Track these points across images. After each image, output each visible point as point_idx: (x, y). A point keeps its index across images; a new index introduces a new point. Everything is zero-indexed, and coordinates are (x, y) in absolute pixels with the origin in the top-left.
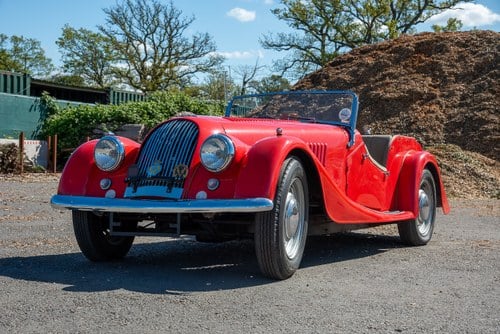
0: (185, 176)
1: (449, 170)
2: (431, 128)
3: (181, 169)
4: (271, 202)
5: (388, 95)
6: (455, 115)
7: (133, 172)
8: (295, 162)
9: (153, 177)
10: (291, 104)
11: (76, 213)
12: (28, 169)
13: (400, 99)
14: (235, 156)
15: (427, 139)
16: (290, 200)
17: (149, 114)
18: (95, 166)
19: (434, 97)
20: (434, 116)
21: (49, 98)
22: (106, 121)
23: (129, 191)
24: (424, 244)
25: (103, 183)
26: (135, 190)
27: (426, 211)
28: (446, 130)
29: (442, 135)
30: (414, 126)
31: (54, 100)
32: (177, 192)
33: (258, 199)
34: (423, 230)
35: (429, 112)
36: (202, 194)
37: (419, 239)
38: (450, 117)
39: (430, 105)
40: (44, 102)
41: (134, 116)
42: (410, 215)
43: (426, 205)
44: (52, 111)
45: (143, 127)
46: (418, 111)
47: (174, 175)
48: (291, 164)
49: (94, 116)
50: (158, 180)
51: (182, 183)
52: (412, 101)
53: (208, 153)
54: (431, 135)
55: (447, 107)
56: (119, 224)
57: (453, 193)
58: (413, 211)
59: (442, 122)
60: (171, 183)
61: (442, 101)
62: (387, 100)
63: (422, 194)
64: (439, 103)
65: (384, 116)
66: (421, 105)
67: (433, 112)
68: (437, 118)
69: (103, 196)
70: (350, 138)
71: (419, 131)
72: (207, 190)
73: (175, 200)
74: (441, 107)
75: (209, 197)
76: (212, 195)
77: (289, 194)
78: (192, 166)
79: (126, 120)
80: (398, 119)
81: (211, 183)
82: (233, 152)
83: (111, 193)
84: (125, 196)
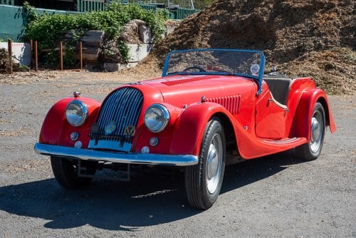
0: (133, 135)
1: (341, 71)
2: (329, 32)
3: (130, 129)
4: (196, 157)
5: (296, 5)
6: (349, 21)
7: (94, 129)
8: (215, 122)
9: (109, 135)
10: (219, 12)
11: (54, 159)
12: (16, 68)
13: (305, 8)
14: (170, 120)
15: (326, 41)
16: (212, 149)
17: (108, 21)
18: (66, 121)
19: (333, 6)
20: (332, 22)
21: (30, 7)
22: (75, 27)
23: (91, 144)
24: (315, 158)
25: (72, 136)
26: (96, 143)
27: (317, 133)
28: (341, 34)
29: (338, 38)
30: (316, 31)
31: (33, 8)
32: (127, 147)
33: (187, 156)
34: (314, 147)
35: (329, 19)
36: (145, 149)
37: (311, 156)
38: (345, 23)
39: (330, 13)
40: (25, 10)
41: (96, 24)
42: (304, 140)
43: (317, 128)
44: (33, 18)
45: (104, 33)
46: (320, 19)
47: (125, 134)
48: (212, 125)
49: (65, 24)
50: (112, 137)
51: (131, 140)
52: (315, 10)
53: (150, 119)
54: (329, 38)
55: (343, 14)
56: (85, 169)
57: (343, 91)
58: (306, 137)
59: (338, 27)
60: (123, 140)
61: (340, 9)
62: (295, 9)
63: (314, 121)
64: (336, 11)
65: (293, 23)
66: (322, 13)
67: (332, 19)
68: (334, 24)
69: (73, 146)
70: (259, 88)
71: (319, 35)
72: (149, 146)
73: (126, 153)
74: (338, 14)
75: (150, 152)
76: (153, 150)
77: (211, 146)
78: (138, 126)
79: (91, 27)
80: (303, 25)
81: (153, 141)
82: (168, 117)
83: (79, 144)
84: (89, 147)
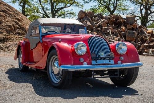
3: (112, 54)
32: (112, 62)
36: (119, 62)
47: (110, 56)
51: (113, 59)
60: (110, 59)
69: (82, 65)
72: (121, 60)
75: (122, 63)
82: (127, 48)
84: (93, 64)
